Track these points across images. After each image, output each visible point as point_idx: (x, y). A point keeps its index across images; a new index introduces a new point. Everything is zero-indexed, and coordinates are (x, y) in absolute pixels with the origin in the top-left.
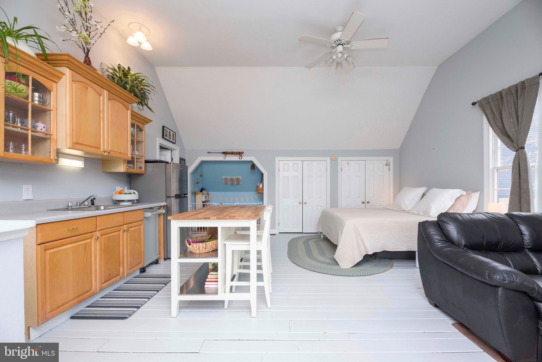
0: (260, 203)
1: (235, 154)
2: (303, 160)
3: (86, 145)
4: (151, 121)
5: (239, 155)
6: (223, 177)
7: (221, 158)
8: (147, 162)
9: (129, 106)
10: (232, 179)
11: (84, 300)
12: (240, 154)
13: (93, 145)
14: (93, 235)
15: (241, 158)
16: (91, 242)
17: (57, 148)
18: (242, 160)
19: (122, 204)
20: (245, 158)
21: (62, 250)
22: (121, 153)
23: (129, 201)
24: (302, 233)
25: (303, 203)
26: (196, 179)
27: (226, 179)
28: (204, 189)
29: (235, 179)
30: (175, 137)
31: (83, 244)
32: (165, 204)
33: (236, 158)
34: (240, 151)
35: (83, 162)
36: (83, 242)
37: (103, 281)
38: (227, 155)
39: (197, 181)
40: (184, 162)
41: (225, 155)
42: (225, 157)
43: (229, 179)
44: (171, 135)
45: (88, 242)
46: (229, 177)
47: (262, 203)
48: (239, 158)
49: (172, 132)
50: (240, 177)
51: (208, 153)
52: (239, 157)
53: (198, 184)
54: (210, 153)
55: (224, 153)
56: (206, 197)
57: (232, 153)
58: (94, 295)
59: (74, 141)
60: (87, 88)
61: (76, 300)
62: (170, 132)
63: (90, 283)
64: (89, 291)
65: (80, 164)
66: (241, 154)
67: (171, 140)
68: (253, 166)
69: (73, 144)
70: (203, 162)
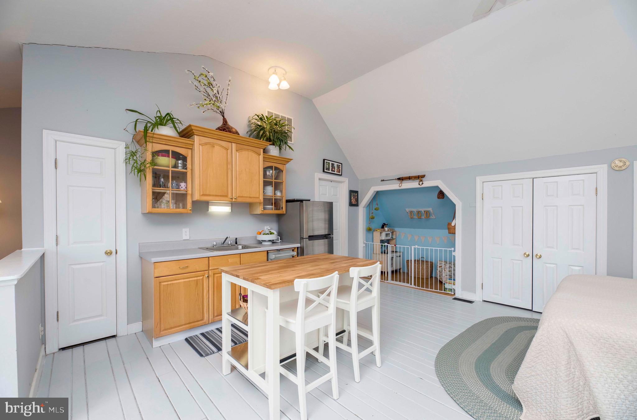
0: (451, 249)
1: (413, 178)
2: (534, 177)
3: (213, 195)
4: (291, 160)
5: (418, 181)
6: (408, 210)
7: (395, 186)
8: (288, 201)
9: (261, 150)
10: (419, 212)
11: (194, 328)
12: (420, 178)
13: (220, 194)
14: (205, 273)
15: (421, 183)
16: (203, 279)
17: (193, 200)
18: (423, 186)
19: (264, 243)
20: (427, 183)
21: (174, 283)
22: (250, 197)
23: (269, 241)
24: (531, 310)
25: (533, 256)
26: (371, 213)
27: (411, 212)
28: (386, 225)
29: (423, 212)
30: (341, 169)
31: (195, 280)
32: (299, 245)
33: (414, 184)
34: (420, 174)
35: (230, 207)
36: (195, 278)
37: (216, 315)
38: (404, 182)
39: (372, 216)
40: (356, 195)
41: (400, 182)
42: (401, 184)
43: (415, 212)
44: (335, 167)
45: (200, 279)
46: (415, 210)
47: (453, 249)
48: (419, 184)
49: (336, 164)
50: (430, 209)
51: (382, 181)
52: (419, 182)
53: (374, 218)
54: (383, 180)
55: (401, 179)
56: (387, 235)
57: (409, 178)
58: (206, 325)
59: (202, 194)
60: (214, 147)
61: (187, 326)
62: (333, 164)
63: (202, 314)
64: (201, 320)
65: (227, 209)
66: (422, 178)
67: (336, 173)
68: (441, 194)
69: (200, 196)
70: (378, 193)
